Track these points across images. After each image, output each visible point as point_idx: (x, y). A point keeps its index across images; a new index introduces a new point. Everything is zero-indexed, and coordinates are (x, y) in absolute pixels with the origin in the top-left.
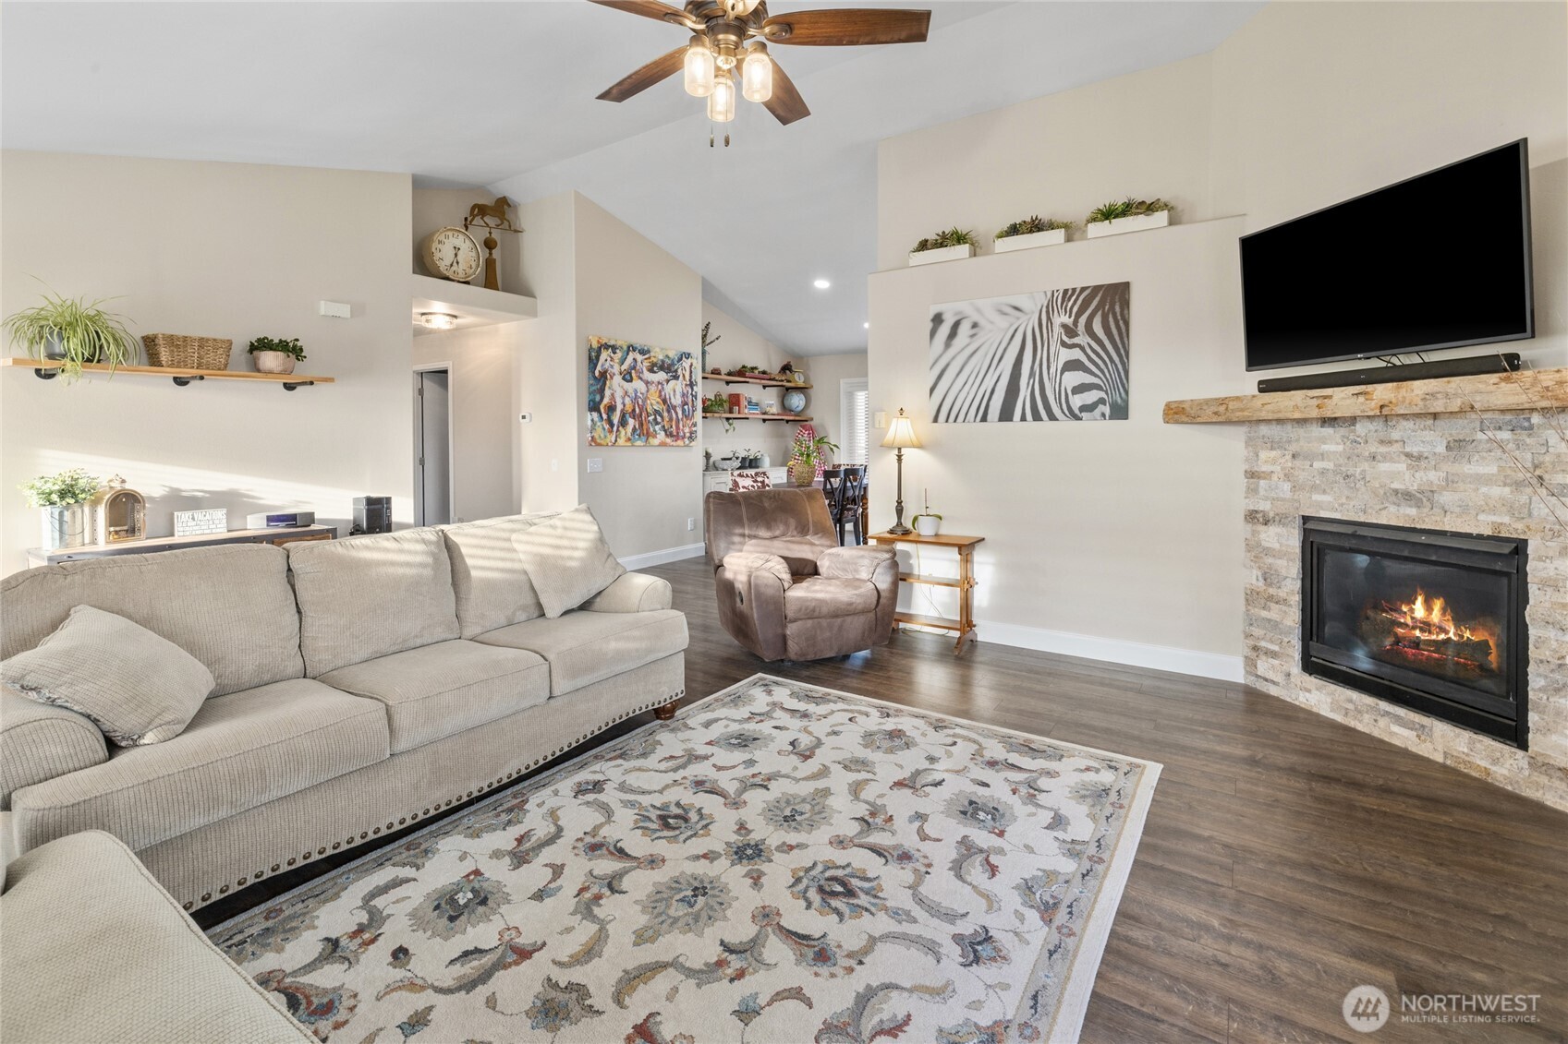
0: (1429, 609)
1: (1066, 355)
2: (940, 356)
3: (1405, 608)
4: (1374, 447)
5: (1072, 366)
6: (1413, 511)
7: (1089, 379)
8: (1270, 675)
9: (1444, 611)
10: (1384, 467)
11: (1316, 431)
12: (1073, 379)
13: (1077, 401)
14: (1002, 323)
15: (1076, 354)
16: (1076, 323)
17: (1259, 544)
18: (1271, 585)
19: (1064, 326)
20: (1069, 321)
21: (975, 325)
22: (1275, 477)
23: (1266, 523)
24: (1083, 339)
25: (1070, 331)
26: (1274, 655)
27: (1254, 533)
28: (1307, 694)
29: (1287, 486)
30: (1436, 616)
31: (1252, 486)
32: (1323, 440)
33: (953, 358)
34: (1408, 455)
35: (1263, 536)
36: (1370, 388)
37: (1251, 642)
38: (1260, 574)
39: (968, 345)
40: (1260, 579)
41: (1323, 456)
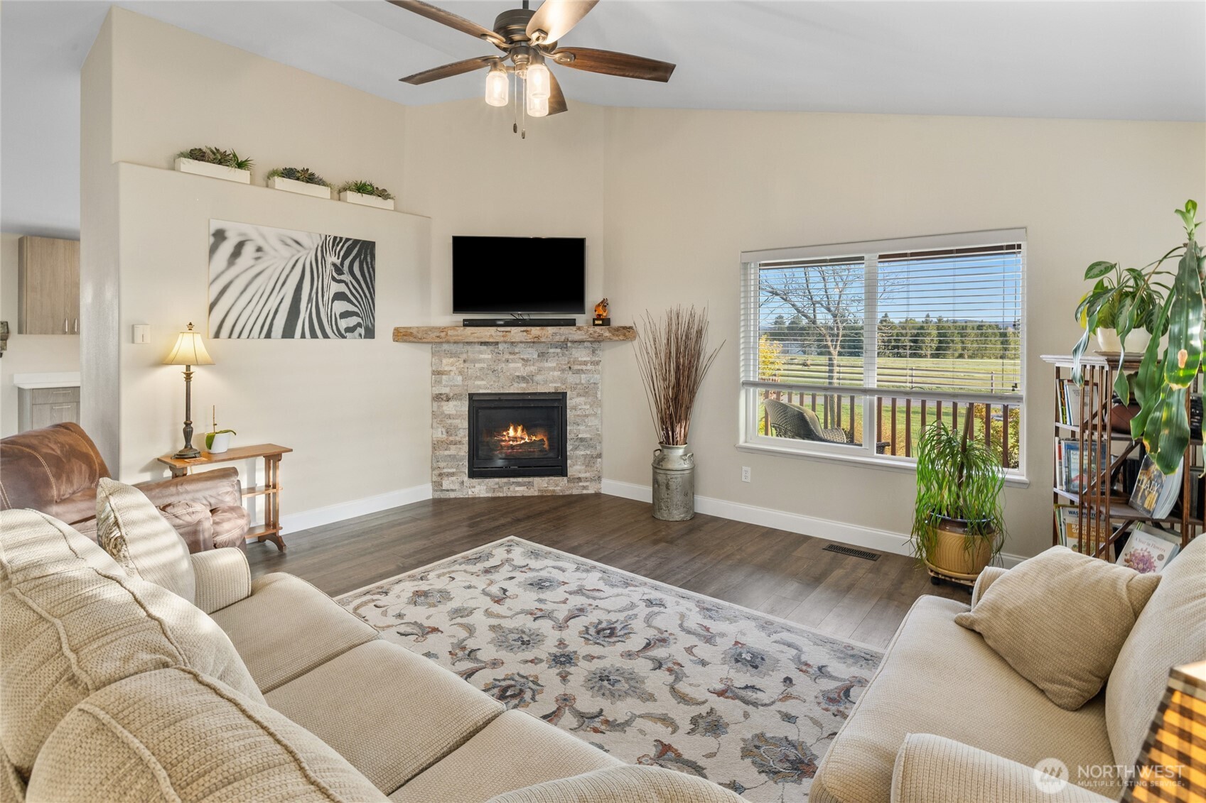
0: (516, 430)
1: (335, 288)
2: (223, 272)
3: (505, 433)
4: (507, 356)
5: (339, 296)
6: (524, 385)
7: (351, 308)
8: (452, 487)
9: (523, 430)
10: (512, 365)
11: (478, 347)
12: (340, 306)
13: (343, 324)
14: (285, 252)
15: (342, 288)
16: (342, 263)
17: (442, 413)
18: (451, 435)
19: (334, 265)
20: (338, 262)
21: (259, 249)
22: (452, 374)
23: (448, 400)
24: (346, 277)
25: (339, 270)
26: (452, 474)
27: (439, 407)
28: (473, 490)
29: (460, 378)
30: (519, 433)
31: (438, 380)
32: (481, 352)
33: (237, 277)
34: (523, 359)
35: (445, 408)
36: (529, 328)
37: (436, 472)
38: (444, 430)
39: (252, 266)
40: (444, 433)
41: (480, 361)
